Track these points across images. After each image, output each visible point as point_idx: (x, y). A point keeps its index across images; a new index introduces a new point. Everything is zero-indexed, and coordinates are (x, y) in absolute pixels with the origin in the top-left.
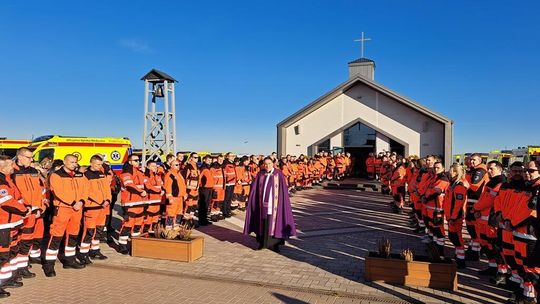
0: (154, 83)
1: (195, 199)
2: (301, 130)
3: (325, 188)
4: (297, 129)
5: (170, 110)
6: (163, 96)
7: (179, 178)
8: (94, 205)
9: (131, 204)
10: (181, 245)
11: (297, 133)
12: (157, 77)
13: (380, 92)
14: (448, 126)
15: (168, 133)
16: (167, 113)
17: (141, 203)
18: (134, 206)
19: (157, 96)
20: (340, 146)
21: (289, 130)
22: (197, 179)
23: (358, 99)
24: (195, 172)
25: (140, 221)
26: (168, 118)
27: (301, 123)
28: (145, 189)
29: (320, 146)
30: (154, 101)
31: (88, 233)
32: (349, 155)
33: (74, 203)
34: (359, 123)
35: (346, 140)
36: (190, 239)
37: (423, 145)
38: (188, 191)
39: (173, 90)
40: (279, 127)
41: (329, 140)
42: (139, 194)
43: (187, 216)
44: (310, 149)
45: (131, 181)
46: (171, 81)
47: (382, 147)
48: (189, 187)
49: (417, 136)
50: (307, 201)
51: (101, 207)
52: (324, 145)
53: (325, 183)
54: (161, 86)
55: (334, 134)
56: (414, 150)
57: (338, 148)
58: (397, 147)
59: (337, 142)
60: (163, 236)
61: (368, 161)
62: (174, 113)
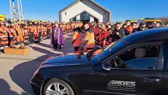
1: (27, 36)
2: (67, 14)
4: (66, 13)
9: (2, 37)
11: (66, 15)
13: (91, 2)
14: (110, 13)
16: (19, 6)
17: (6, 37)
18: (3, 38)
20: (79, 19)
21: (63, 14)
23: (85, 4)
24: (26, 27)
26: (19, 8)
27: (67, 11)
29: (73, 19)
30: (13, 1)
32: (82, 22)
34: (85, 12)
35: (81, 17)
36: (24, 48)
37: (104, 19)
40: (60, 12)
41: (76, 17)
42: (5, 34)
43: (25, 41)
44: (70, 20)
47: (92, 20)
49: (102, 16)
50: (68, 37)
52: (75, 19)
55: (78, 15)
56: (101, 20)
58: (96, 20)
59: (78, 18)
62: (21, 6)
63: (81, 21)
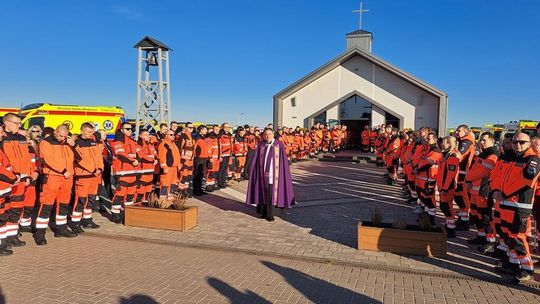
0: (148, 51)
1: (190, 169)
2: (297, 102)
3: (320, 160)
4: (293, 100)
5: (164, 80)
6: (157, 64)
7: (174, 148)
8: (85, 173)
9: (123, 173)
10: (175, 214)
11: (294, 105)
12: (150, 45)
13: (376, 64)
14: (443, 100)
15: (162, 103)
16: (162, 83)
17: (133, 172)
19: (151, 65)
20: (336, 117)
21: (286, 102)
22: (192, 149)
23: (356, 71)
24: (189, 142)
25: (133, 191)
26: (162, 87)
27: (298, 95)
28: (137, 158)
29: (316, 118)
30: (147, 69)
31: (80, 202)
32: (345, 127)
33: (65, 171)
34: (355, 95)
35: (342, 112)
36: (184, 209)
37: (418, 118)
38: (183, 161)
39: (167, 59)
40: (276, 98)
41: (325, 112)
42: (131, 163)
43: (181, 186)
44: (306, 121)
45: (123, 150)
46: (165, 49)
47: (377, 120)
48: (184, 157)
49: (412, 109)
50: (303, 173)
51: (93, 176)
52: (321, 117)
53: (321, 155)
54: (154, 55)
55: (331, 106)
56: (409, 123)
57: (334, 121)
58: (393, 120)
59: (333, 114)
60: (156, 206)
61: (364, 134)
62: (168, 83)
63: (342, 122)
